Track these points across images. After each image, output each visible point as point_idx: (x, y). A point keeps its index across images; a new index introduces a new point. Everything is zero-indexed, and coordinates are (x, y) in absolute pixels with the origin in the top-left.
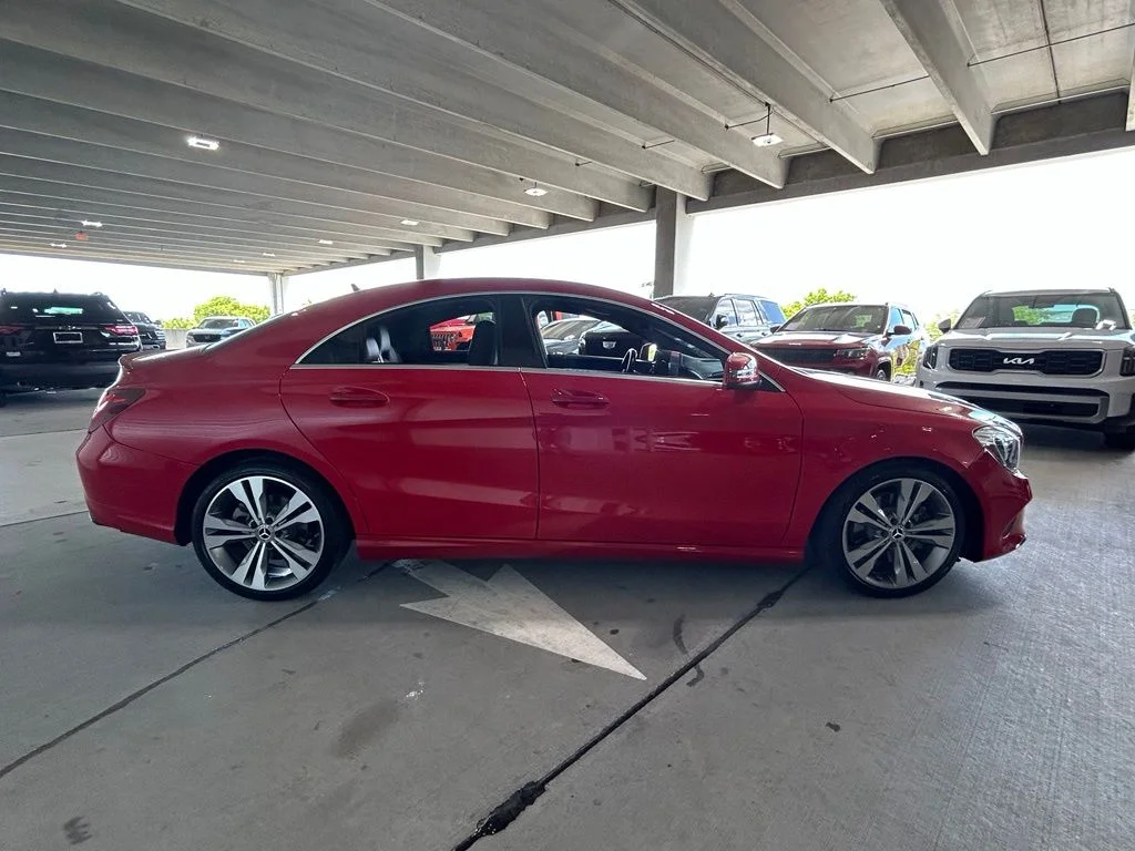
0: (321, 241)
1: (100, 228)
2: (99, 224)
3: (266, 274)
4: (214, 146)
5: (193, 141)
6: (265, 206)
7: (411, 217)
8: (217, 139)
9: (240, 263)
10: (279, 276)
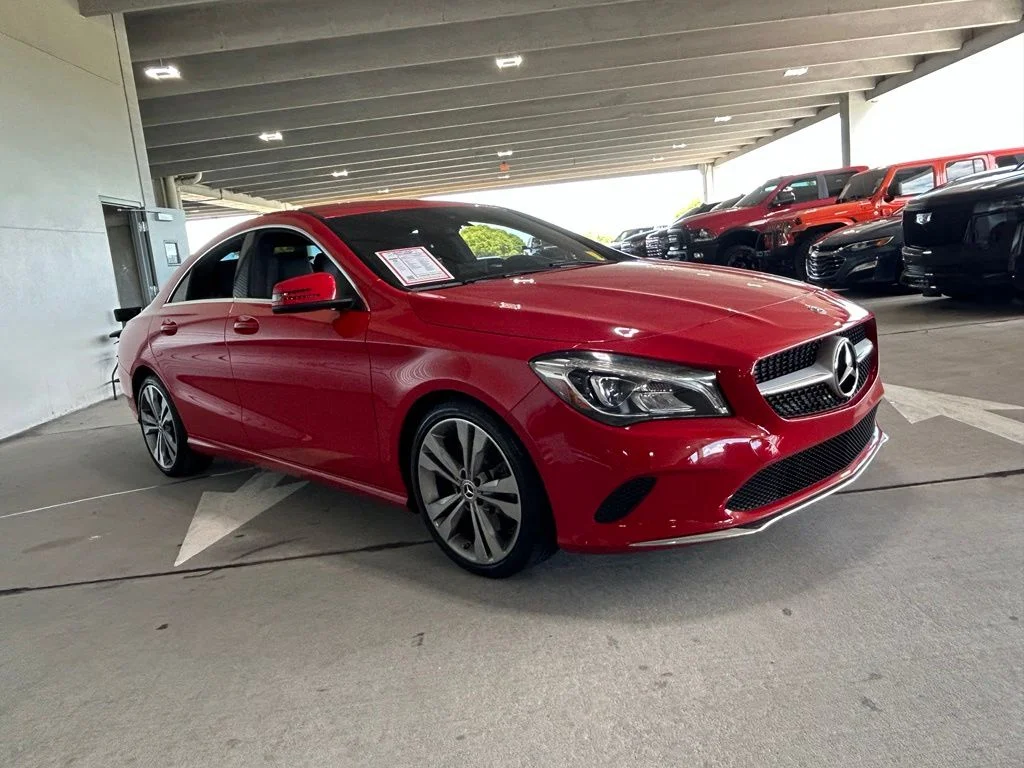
0: (717, 119)
1: (511, 157)
2: (510, 153)
3: (696, 167)
4: (518, 61)
5: (501, 63)
6: (620, 99)
7: (794, 64)
8: (519, 54)
9: (660, 160)
10: (710, 167)
